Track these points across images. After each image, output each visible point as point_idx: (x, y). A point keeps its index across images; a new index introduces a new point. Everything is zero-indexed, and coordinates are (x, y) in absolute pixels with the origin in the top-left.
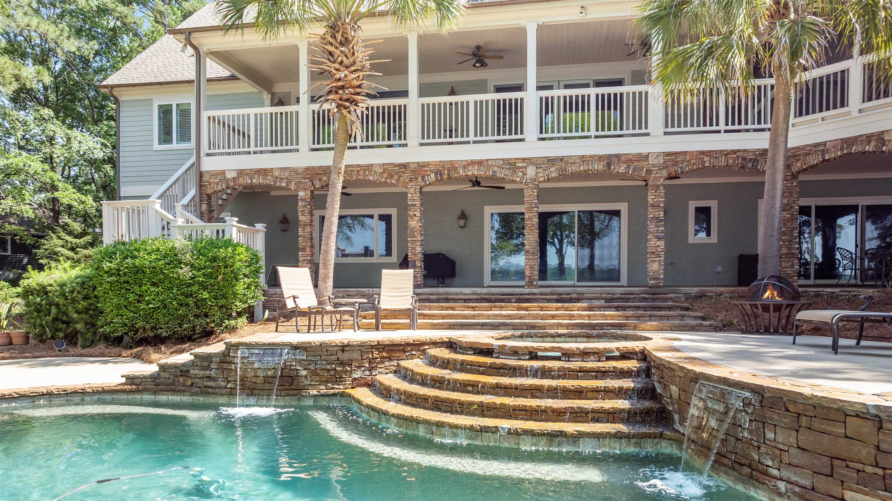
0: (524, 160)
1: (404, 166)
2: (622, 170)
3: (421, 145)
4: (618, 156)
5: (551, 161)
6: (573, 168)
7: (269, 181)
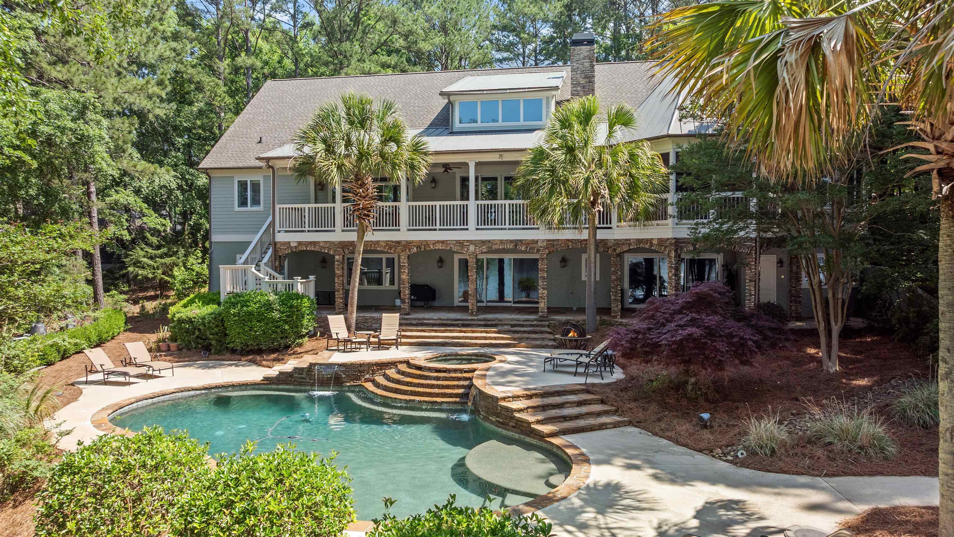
0: (468, 241)
1: (398, 242)
2: (523, 249)
3: (409, 230)
4: (521, 241)
5: (483, 242)
6: (496, 247)
7: (317, 249)
